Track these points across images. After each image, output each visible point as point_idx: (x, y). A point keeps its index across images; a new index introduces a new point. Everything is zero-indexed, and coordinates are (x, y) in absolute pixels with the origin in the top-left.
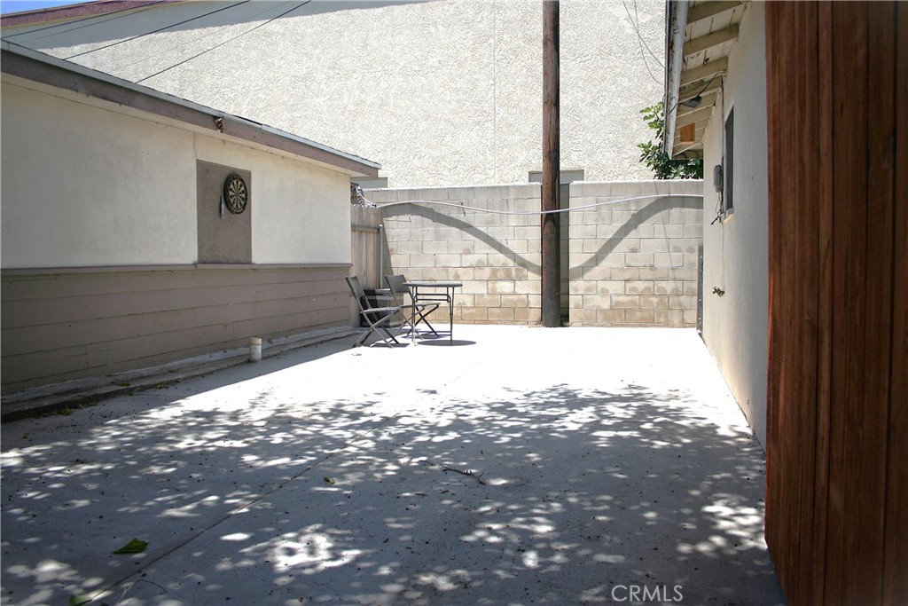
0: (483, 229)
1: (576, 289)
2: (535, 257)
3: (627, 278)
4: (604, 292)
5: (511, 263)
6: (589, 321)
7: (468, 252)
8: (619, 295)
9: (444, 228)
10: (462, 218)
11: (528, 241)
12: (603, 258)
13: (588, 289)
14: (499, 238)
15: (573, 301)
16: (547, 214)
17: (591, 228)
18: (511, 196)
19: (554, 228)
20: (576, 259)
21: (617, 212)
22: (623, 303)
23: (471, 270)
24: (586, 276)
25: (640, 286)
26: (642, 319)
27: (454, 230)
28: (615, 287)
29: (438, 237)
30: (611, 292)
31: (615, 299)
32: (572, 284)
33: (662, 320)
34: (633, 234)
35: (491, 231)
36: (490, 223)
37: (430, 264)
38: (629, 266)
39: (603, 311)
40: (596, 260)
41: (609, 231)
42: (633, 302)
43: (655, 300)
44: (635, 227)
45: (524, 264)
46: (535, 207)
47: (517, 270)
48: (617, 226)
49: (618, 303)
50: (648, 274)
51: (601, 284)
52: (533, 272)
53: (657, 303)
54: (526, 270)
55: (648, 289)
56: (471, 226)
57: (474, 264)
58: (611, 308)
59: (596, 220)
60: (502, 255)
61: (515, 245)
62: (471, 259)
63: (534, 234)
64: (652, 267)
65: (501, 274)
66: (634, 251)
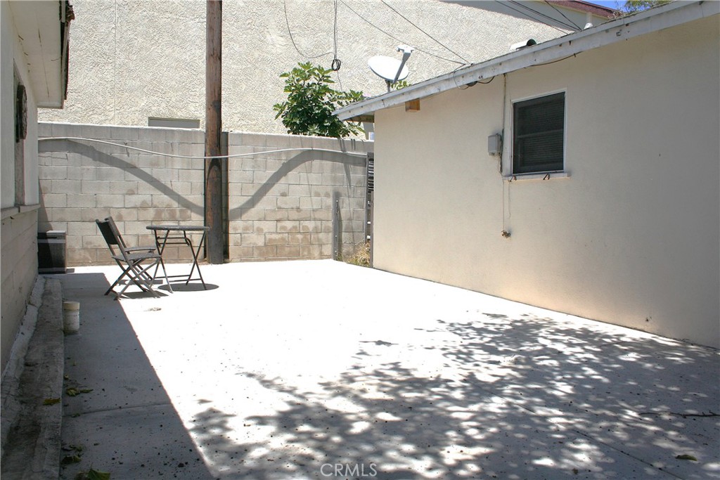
0: (147, 170)
1: (235, 229)
2: (198, 199)
3: (278, 218)
4: (260, 230)
5: (175, 205)
6: (247, 257)
7: (131, 193)
8: (272, 233)
9: (105, 168)
10: (125, 157)
11: (192, 186)
12: (259, 200)
13: (246, 229)
14: (165, 180)
15: (233, 239)
16: (213, 159)
17: (249, 174)
18: (176, 141)
19: (217, 172)
20: (234, 202)
21: (270, 161)
22: (275, 240)
23: (135, 211)
24: (244, 217)
25: (289, 225)
26: (290, 253)
27: (117, 170)
28: (268, 226)
29: (99, 176)
30: (265, 231)
31: (268, 236)
32: (232, 224)
33: (306, 253)
34: (283, 180)
35: (155, 173)
36: (154, 164)
37: (90, 205)
38: (279, 208)
39: (259, 248)
40: (252, 202)
41: (264, 176)
42: (283, 239)
43: (300, 237)
44: (285, 174)
45: (187, 205)
46: (199, 153)
47: (181, 211)
48: (271, 172)
49: (270, 240)
50: (294, 215)
51: (257, 224)
52: (197, 213)
53: (302, 240)
54: (189, 212)
55: (295, 227)
56: (135, 167)
57: (138, 204)
58: (265, 245)
59: (253, 167)
60: (165, 196)
61: (179, 187)
62: (135, 200)
63: (198, 177)
64: (298, 209)
65: (165, 215)
66: (284, 195)
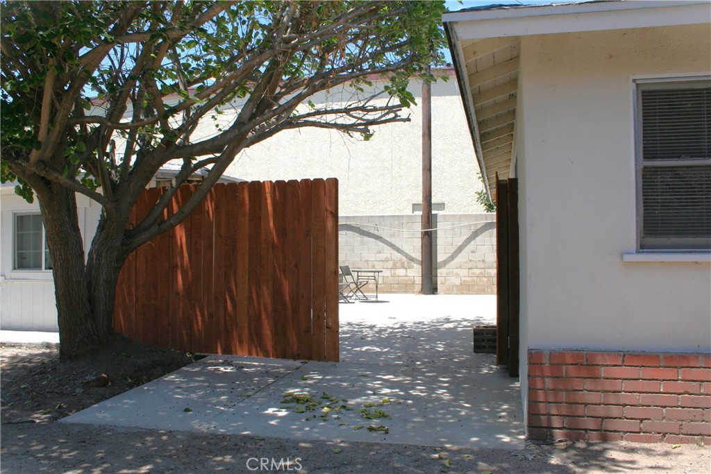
0: (388, 240)
1: (441, 274)
2: (418, 255)
3: (469, 267)
4: (457, 275)
5: (404, 259)
6: (449, 291)
7: (380, 252)
8: (465, 277)
9: (366, 239)
10: (376, 233)
11: (414, 247)
12: (457, 256)
13: (448, 273)
14: (398, 245)
15: (439, 280)
16: (425, 232)
17: (450, 240)
18: (405, 221)
19: (429, 240)
20: (441, 257)
21: (464, 231)
22: (467, 281)
23: (381, 263)
24: (447, 266)
25: (477, 271)
26: (478, 290)
27: (372, 240)
28: (463, 272)
29: (362, 243)
30: (461, 275)
31: (463, 279)
32: (438, 270)
33: (489, 290)
34: (473, 242)
35: (393, 241)
36: (392, 236)
37: (358, 259)
38: (471, 261)
39: (457, 286)
40: (452, 257)
41: (460, 241)
42: (473, 281)
43: (485, 279)
44: (474, 239)
45: (412, 259)
46: (418, 228)
47: (408, 263)
48: (464, 238)
49: (464, 281)
50: (482, 265)
51: (455, 271)
52: (417, 263)
53: (487, 281)
54: (413, 263)
55: (481, 273)
56: (381, 238)
57: (383, 259)
58: (461, 284)
59: (452, 235)
60: (399, 254)
61: (406, 249)
62: (382, 256)
63: (418, 242)
64: (483, 261)
65: (399, 265)
66: (473, 252)
